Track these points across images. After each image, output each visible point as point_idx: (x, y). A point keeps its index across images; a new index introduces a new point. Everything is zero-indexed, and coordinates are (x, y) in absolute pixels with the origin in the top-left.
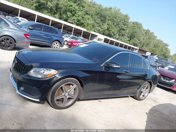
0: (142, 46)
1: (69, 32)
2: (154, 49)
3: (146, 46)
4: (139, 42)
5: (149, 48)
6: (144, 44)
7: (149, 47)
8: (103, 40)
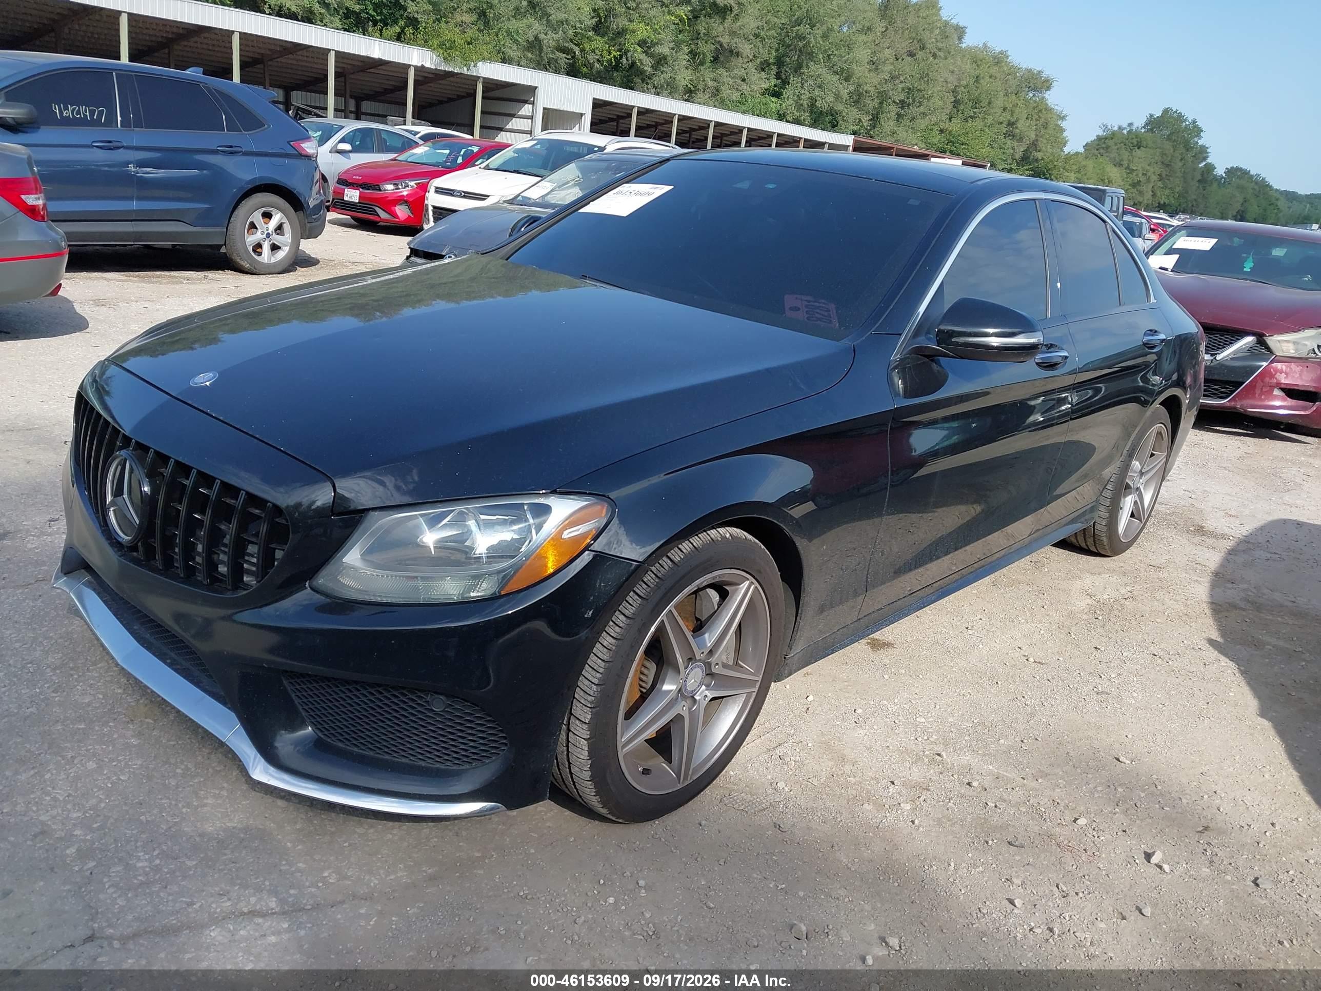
0: (875, 119)
1: (299, 98)
2: (955, 126)
3: (899, 116)
4: (844, 94)
5: (922, 123)
6: (883, 97)
7: (924, 114)
8: (587, 120)
